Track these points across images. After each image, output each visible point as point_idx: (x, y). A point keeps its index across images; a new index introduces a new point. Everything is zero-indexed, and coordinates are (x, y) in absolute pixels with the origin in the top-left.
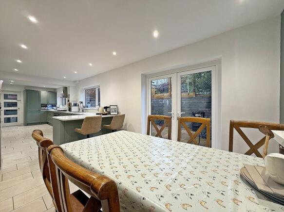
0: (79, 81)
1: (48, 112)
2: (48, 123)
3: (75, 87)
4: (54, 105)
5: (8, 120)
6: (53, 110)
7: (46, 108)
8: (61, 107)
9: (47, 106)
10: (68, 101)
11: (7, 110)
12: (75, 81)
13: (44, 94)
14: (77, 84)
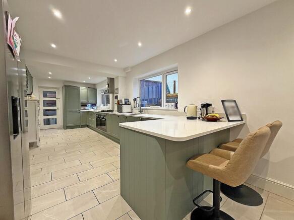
0: (132, 68)
1: (88, 113)
2: (88, 126)
3: (125, 77)
4: (94, 105)
5: (47, 122)
6: (92, 110)
7: (86, 108)
8: (102, 106)
9: (86, 106)
10: (117, 97)
11: (47, 110)
12: (125, 69)
13: (83, 90)
14: (128, 72)
